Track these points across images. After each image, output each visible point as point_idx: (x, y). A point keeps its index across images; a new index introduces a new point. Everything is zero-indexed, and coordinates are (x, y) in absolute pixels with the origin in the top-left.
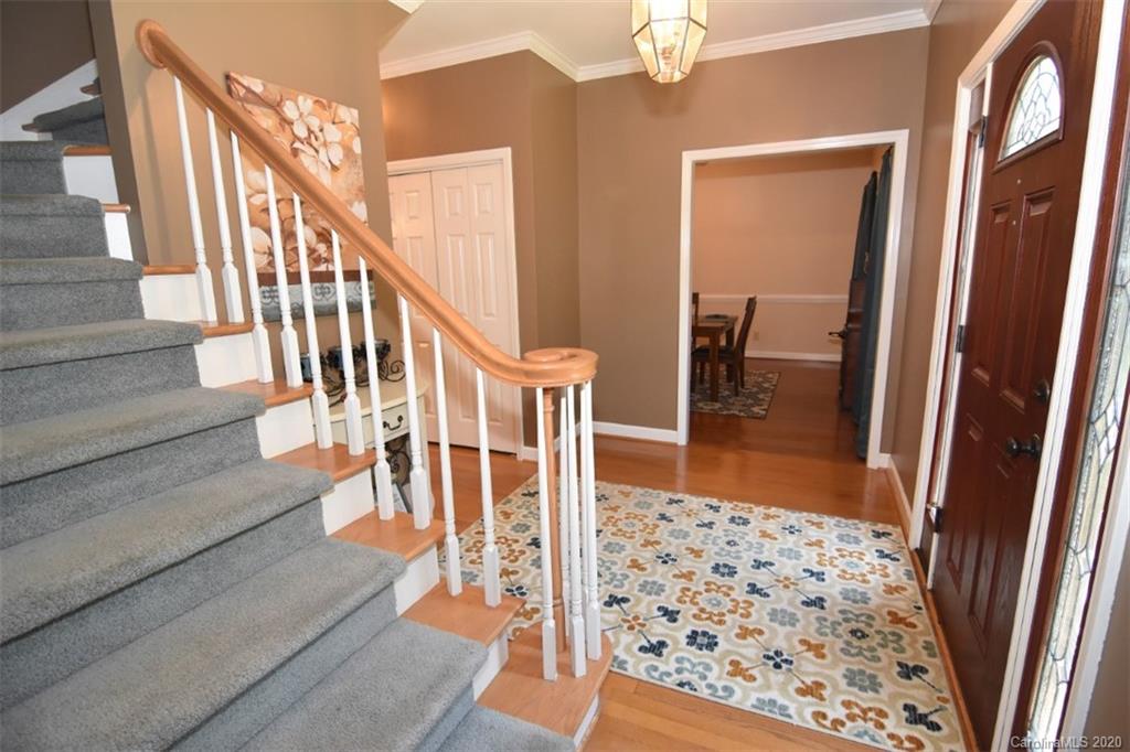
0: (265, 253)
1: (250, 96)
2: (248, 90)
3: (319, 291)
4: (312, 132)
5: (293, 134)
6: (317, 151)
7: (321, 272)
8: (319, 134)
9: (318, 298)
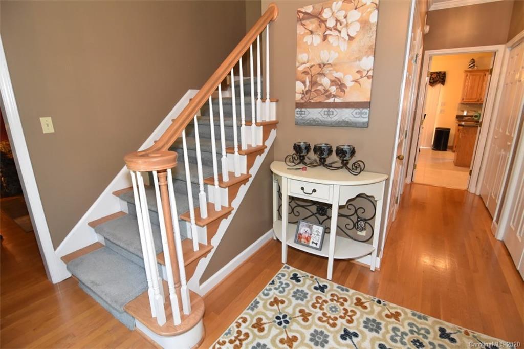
0: (301, 93)
1: (305, 16)
2: (305, 13)
3: (326, 113)
4: (339, 21)
5: (326, 26)
6: (340, 32)
7: (330, 103)
8: (344, 21)
9: (326, 116)
